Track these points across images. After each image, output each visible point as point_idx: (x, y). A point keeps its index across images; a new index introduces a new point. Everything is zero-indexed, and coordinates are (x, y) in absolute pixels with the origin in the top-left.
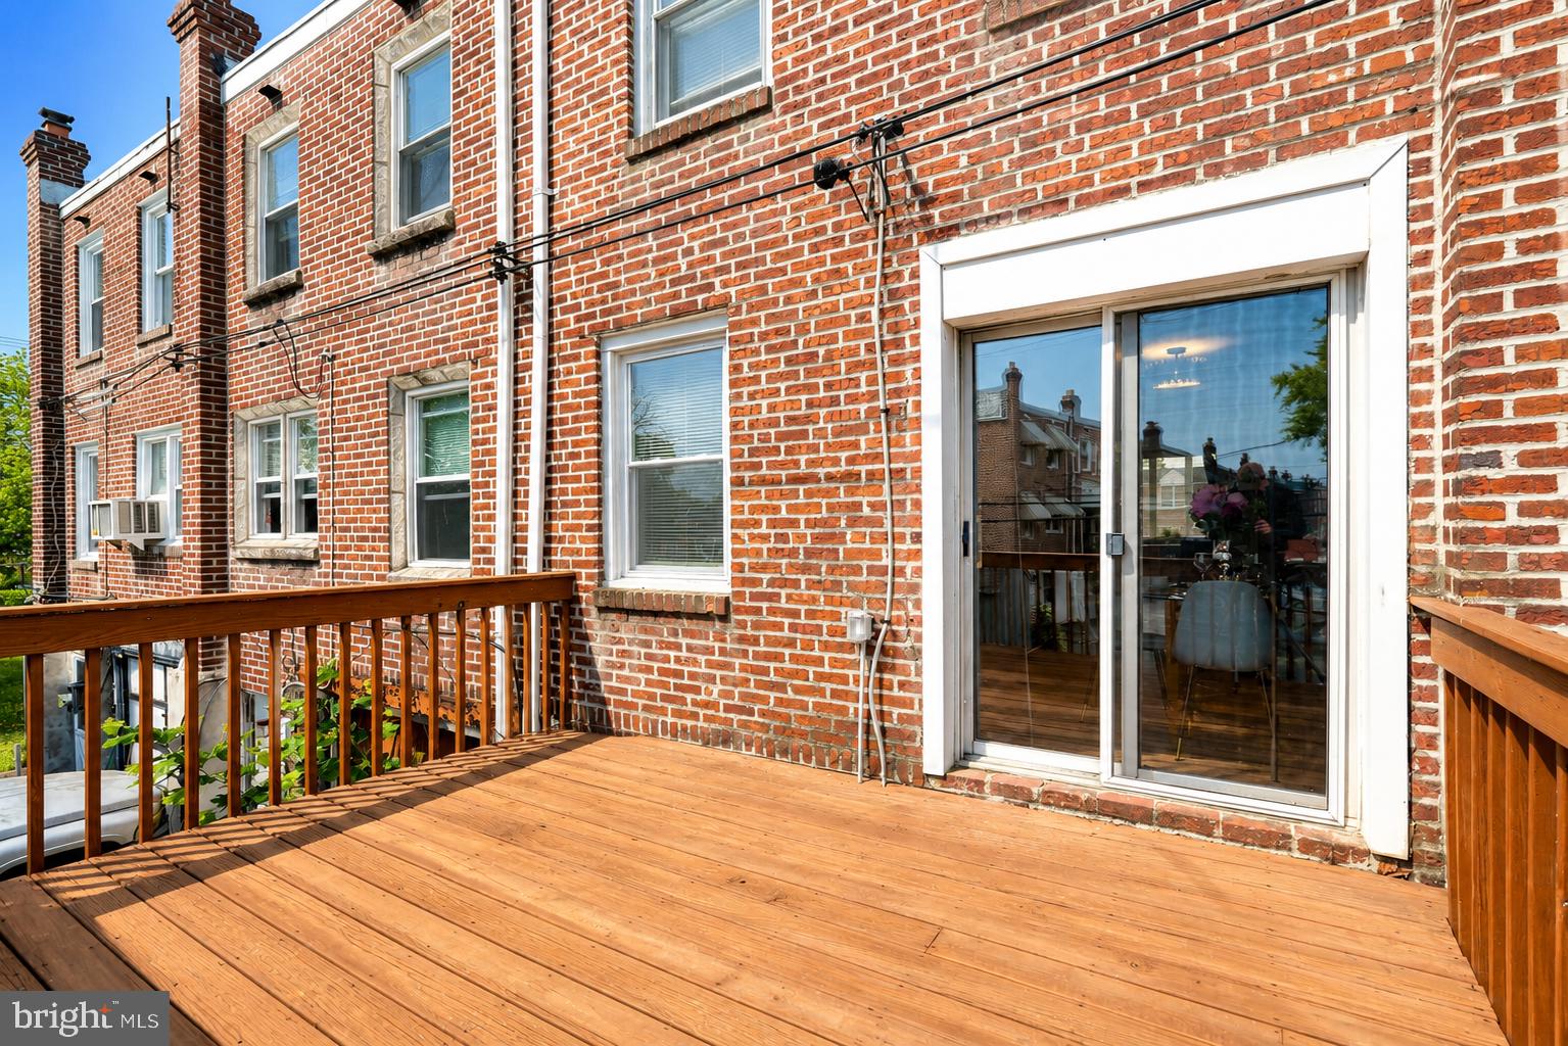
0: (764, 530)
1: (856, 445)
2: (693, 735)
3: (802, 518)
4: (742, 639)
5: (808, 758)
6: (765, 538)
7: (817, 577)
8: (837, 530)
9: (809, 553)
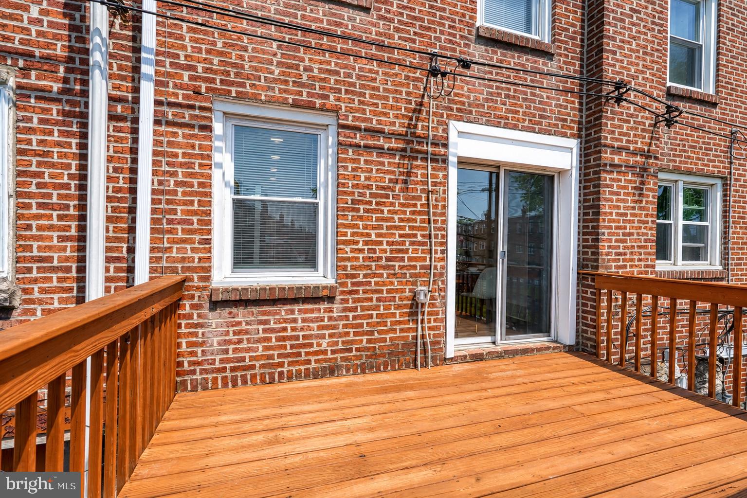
0: (360, 246)
1: (415, 205)
2: (307, 375)
3: (385, 240)
4: (345, 310)
5: (386, 368)
6: (361, 251)
7: (393, 272)
8: (404, 247)
9: (388, 259)
